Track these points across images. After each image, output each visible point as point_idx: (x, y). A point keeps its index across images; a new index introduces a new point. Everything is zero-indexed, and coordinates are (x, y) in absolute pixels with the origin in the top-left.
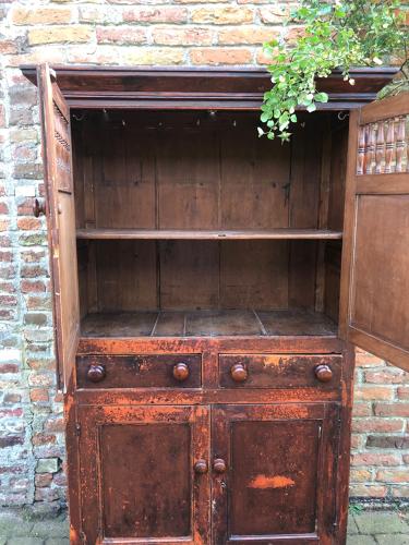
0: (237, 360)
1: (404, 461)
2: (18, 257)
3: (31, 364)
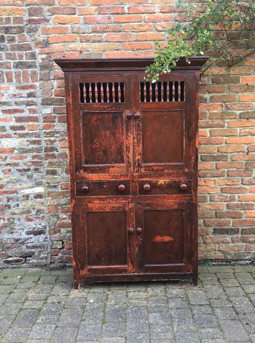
0: (146, 182)
1: (232, 240)
2: (43, 142)
3: (49, 194)
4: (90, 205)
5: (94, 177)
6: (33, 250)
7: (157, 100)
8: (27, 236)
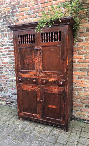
0: (44, 79)
4: (23, 87)
5: (24, 75)
6: (14, 101)
7: (48, 41)
8: (12, 95)
